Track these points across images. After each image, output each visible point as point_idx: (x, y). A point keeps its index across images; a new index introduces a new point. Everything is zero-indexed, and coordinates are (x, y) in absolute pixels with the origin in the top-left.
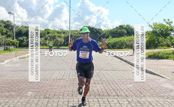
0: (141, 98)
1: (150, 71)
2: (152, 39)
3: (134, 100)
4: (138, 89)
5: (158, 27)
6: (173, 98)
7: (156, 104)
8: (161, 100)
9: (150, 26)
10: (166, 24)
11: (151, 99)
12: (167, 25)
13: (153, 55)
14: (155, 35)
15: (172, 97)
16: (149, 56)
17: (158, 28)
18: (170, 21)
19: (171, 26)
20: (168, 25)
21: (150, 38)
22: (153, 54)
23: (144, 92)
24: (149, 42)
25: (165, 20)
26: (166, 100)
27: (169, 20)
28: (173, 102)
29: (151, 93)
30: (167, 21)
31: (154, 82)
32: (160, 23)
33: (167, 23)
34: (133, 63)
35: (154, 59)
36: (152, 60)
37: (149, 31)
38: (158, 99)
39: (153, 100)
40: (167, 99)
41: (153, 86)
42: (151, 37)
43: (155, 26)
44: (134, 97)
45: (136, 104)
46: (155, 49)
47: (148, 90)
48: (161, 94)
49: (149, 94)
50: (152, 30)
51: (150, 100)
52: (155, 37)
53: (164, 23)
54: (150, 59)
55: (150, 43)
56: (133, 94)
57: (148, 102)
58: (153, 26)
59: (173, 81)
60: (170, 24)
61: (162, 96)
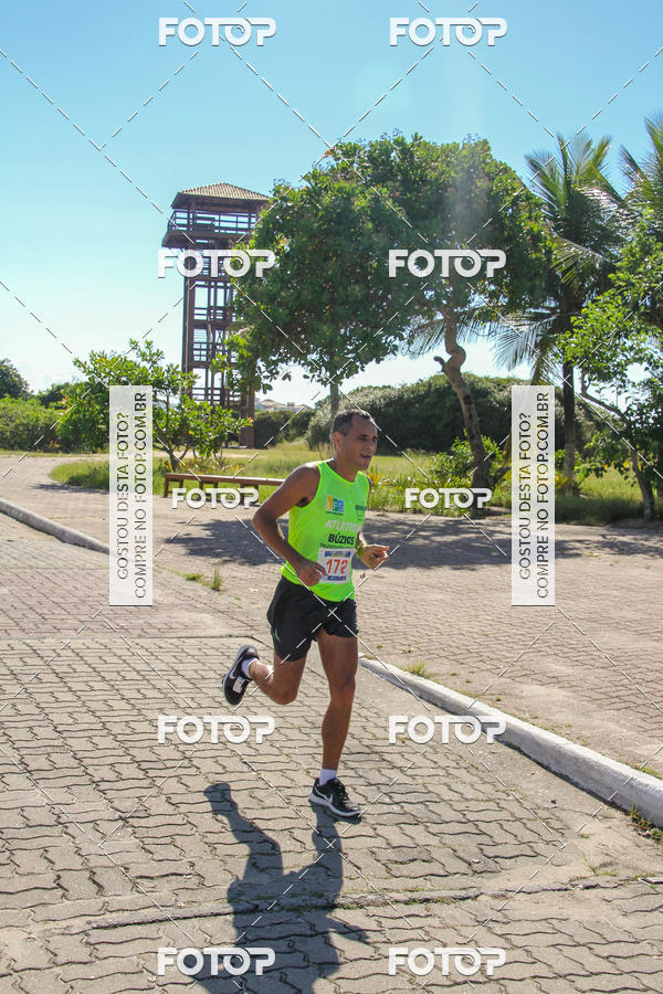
0: (44, 638)
1: (77, 537)
2: (84, 415)
3: (18, 646)
4: (32, 602)
5: (107, 370)
6: (160, 634)
7: (100, 657)
8: (118, 644)
9: (77, 362)
10: (139, 360)
11: (81, 641)
12: (141, 365)
13: (87, 477)
14: (97, 397)
15: (159, 630)
16: (71, 478)
17: (109, 373)
18: (154, 351)
19: (157, 370)
20: (148, 366)
21: (77, 412)
22: (86, 472)
23: (53, 614)
24: (74, 424)
25: (134, 345)
26: (137, 641)
27: (149, 344)
28: (160, 647)
29: (82, 618)
30: (143, 349)
31: (90, 578)
32: (116, 355)
33: (143, 355)
34: (8, 506)
35: (90, 492)
36: (83, 495)
37: (72, 383)
38: (107, 641)
39: (88, 642)
40: (140, 637)
41: (88, 592)
42: (81, 404)
43: (97, 366)
44: (16, 634)
45: (26, 660)
46: (94, 452)
47: (69, 608)
48: (117, 621)
49: (72, 622)
50: (85, 379)
51: (77, 644)
52: (98, 407)
53: (133, 357)
54: (76, 492)
55: (76, 431)
56: (10, 621)
57: (70, 653)
58: (89, 363)
59: (160, 573)
60: (154, 363)
61: (122, 627)
